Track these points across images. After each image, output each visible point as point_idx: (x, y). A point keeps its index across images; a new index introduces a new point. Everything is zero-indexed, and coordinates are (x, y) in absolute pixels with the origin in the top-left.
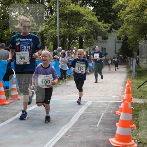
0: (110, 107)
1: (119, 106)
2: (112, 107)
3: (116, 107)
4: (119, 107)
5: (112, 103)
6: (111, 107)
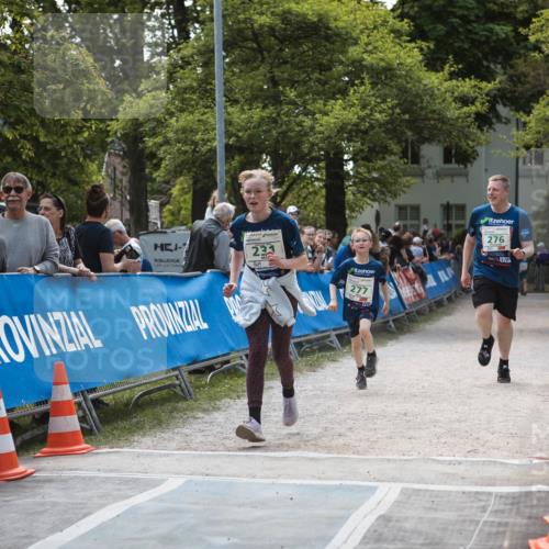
1: (546, 514)
2: (511, 520)
3: (530, 517)
4: (546, 519)
6: (506, 520)
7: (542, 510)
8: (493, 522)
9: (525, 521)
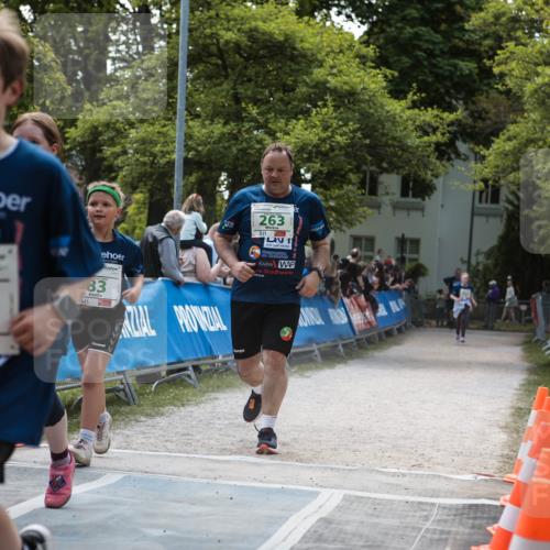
0: (439, 528)
1: (489, 524)
2: (454, 529)
3: (473, 527)
4: (489, 528)
5: (450, 508)
6: (447, 529)
7: (485, 521)
8: (435, 530)
9: (467, 531)
